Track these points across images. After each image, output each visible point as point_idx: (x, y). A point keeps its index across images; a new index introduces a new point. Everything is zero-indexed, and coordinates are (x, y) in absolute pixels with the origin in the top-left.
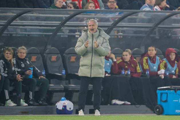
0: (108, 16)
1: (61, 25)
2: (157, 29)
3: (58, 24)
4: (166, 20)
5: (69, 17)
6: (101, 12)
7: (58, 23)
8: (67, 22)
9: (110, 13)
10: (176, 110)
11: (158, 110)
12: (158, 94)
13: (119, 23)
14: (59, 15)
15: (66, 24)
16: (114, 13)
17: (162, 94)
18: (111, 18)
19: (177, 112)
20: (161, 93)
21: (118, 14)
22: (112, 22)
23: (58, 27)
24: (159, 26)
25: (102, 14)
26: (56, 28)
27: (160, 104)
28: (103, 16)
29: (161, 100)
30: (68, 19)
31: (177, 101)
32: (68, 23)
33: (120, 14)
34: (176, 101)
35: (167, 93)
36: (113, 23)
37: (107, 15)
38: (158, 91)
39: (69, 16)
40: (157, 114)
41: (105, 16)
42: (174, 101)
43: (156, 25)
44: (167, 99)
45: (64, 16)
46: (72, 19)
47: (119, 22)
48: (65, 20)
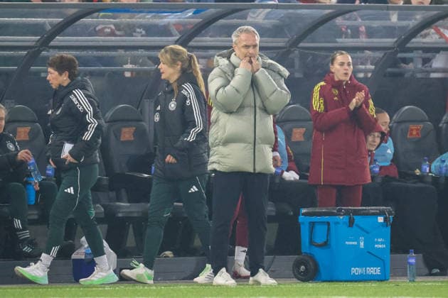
0: (166, 20)
1: (42, 45)
2: (297, 52)
3: (33, 41)
4: (321, 28)
5: (61, 22)
6: (146, 10)
7: (31, 40)
8: (57, 37)
9: (170, 10)
10: (353, 269)
11: (302, 268)
12: (302, 226)
13: (196, 39)
14: (33, 19)
15: (52, 43)
16: (181, 12)
17: (312, 225)
18: (174, 25)
19: (354, 274)
20: (310, 223)
21: (190, 14)
22: (176, 36)
23: (33, 50)
24: (301, 45)
25: (149, 16)
26: (27, 55)
27: (308, 252)
28: (151, 20)
29: (311, 242)
30: (59, 29)
31: (356, 243)
32: (59, 40)
33: (197, 15)
34: (351, 243)
35: (328, 224)
36: (178, 38)
37: (162, 18)
38: (301, 218)
39: (62, 19)
40: (299, 279)
41: (157, 21)
42: (347, 243)
43: (295, 43)
44: (327, 240)
45: (49, 21)
46: (70, 29)
47: (196, 36)
48: (50, 30)
